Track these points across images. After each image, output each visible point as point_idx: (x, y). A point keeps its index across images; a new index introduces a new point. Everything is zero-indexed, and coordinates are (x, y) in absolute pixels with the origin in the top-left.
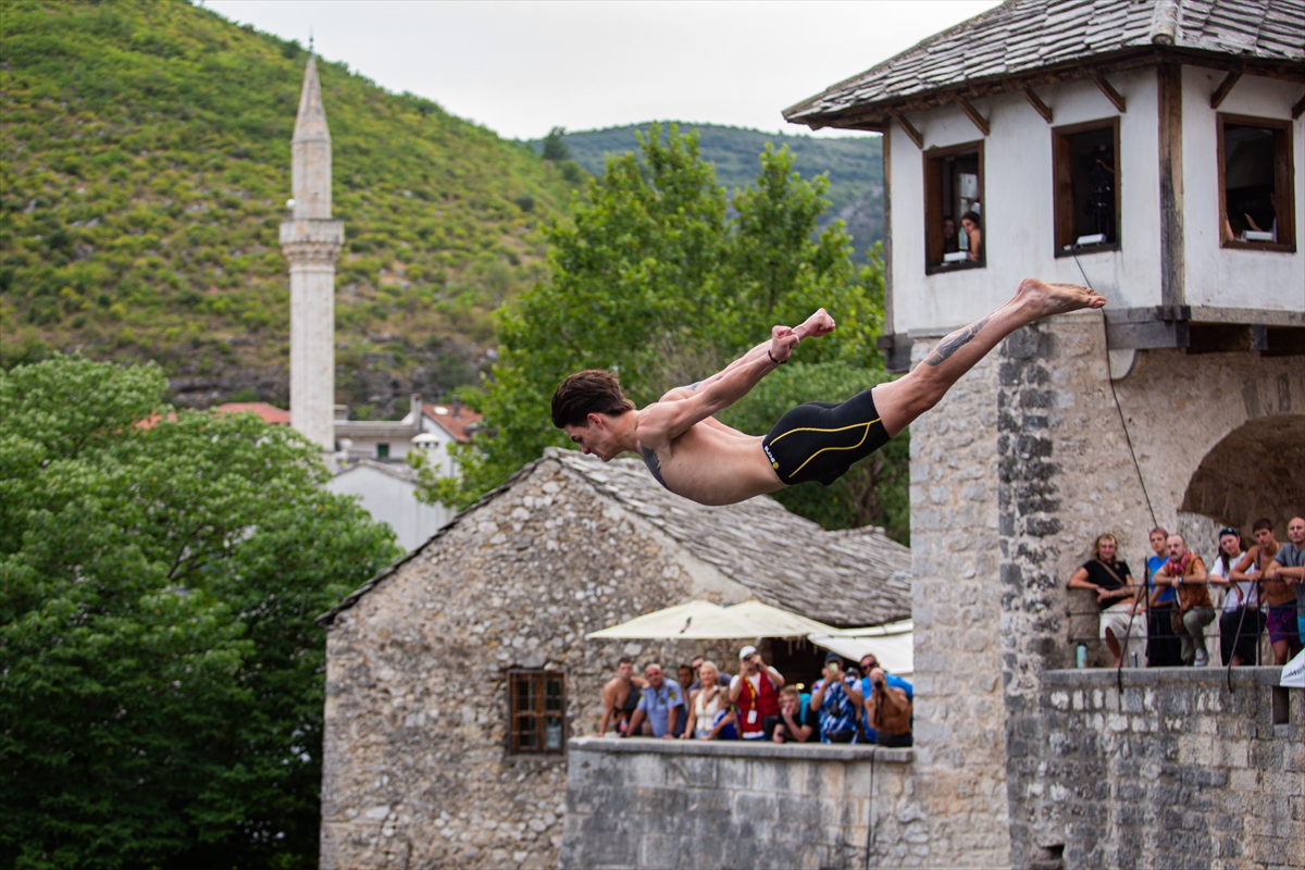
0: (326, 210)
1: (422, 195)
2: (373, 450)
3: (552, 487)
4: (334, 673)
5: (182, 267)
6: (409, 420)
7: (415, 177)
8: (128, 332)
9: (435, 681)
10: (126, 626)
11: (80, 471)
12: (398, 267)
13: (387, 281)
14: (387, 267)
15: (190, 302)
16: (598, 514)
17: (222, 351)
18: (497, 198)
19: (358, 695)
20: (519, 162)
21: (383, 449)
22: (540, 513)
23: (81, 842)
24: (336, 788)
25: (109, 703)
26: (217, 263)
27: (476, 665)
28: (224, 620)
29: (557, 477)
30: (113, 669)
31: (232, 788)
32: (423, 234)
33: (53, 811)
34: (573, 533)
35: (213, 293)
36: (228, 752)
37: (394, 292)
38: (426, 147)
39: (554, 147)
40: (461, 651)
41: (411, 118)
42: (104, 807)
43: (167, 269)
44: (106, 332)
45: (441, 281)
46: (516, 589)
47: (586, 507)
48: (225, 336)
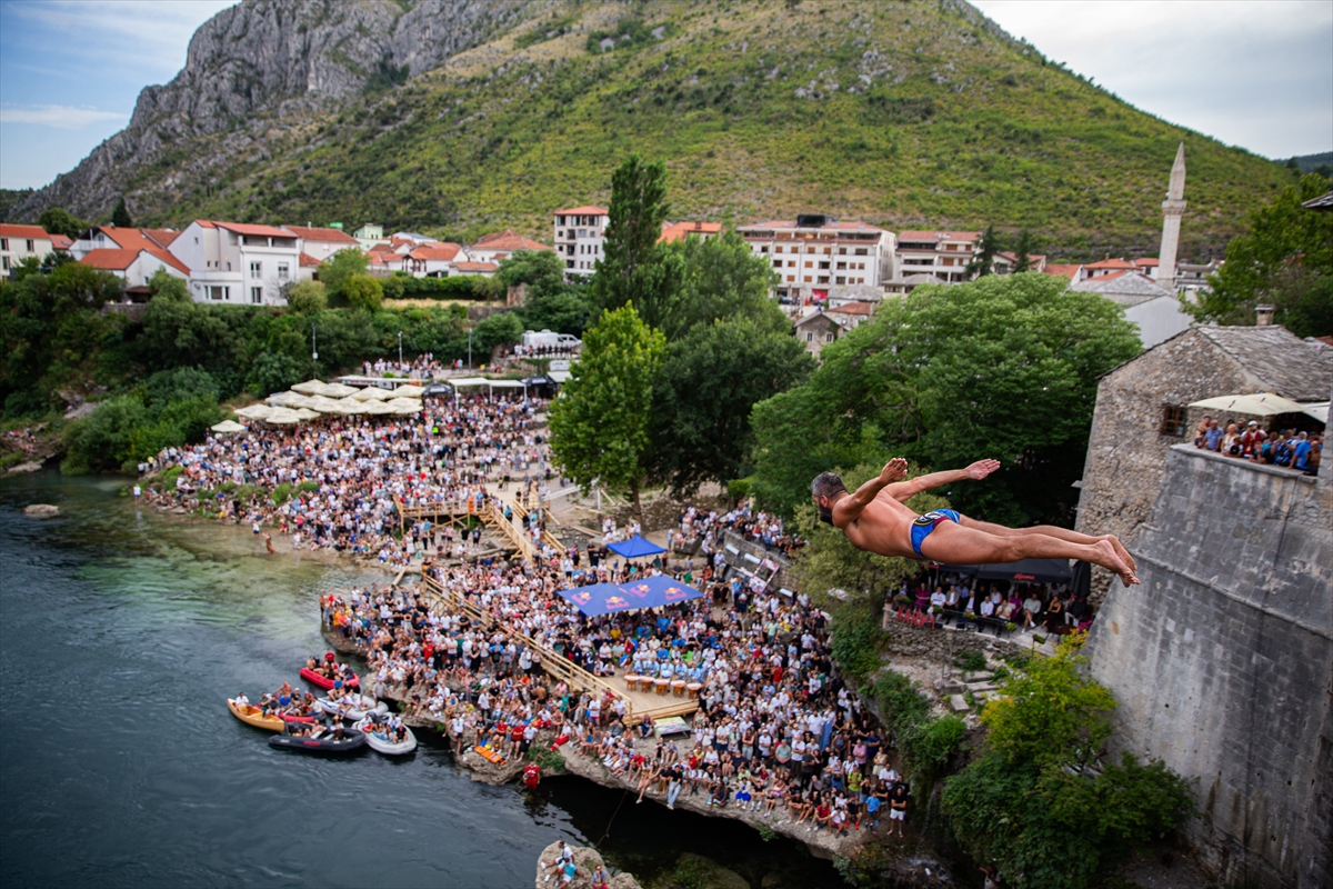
0: (1180, 196)
1: (1231, 184)
2: (1194, 275)
3: (1193, 339)
4: (1099, 397)
5: (1138, 209)
6: (1210, 265)
7: (1230, 177)
8: (1116, 231)
9: (1137, 405)
10: (1034, 369)
11: (1027, 314)
12: (1218, 209)
13: (1213, 214)
14: (1214, 209)
15: (1139, 221)
16: (1210, 351)
17: (1148, 237)
18: (1262, 184)
19: (1107, 406)
20: (1274, 170)
21: (1199, 275)
22: (1186, 349)
23: (1011, 441)
24: (1094, 437)
25: (1024, 396)
26: (1150, 207)
27: (1153, 401)
28: (1069, 371)
29: (1195, 335)
30: (1028, 384)
31: (1065, 428)
32: (1230, 198)
33: (1003, 430)
34: (1199, 357)
35: (1147, 218)
36: (1067, 415)
37: (1215, 218)
38: (1236, 166)
39: (1292, 163)
40: (1148, 395)
41: (1232, 156)
42: (1019, 430)
43: (1132, 210)
44: (1108, 230)
45: (1234, 214)
46: (1173, 375)
47: (1206, 347)
48: (1150, 233)
